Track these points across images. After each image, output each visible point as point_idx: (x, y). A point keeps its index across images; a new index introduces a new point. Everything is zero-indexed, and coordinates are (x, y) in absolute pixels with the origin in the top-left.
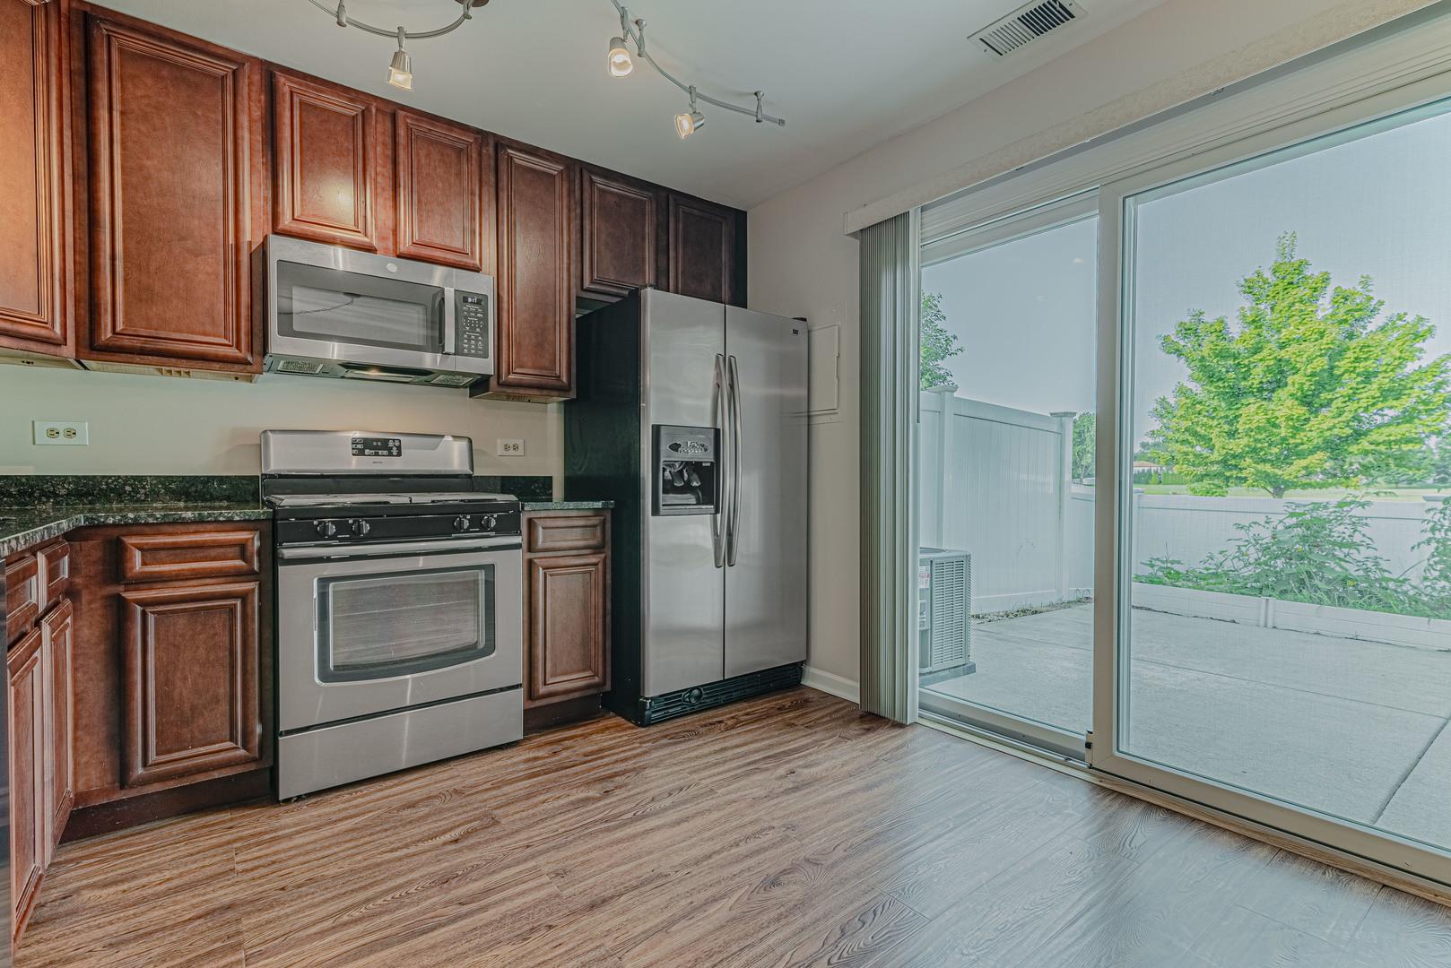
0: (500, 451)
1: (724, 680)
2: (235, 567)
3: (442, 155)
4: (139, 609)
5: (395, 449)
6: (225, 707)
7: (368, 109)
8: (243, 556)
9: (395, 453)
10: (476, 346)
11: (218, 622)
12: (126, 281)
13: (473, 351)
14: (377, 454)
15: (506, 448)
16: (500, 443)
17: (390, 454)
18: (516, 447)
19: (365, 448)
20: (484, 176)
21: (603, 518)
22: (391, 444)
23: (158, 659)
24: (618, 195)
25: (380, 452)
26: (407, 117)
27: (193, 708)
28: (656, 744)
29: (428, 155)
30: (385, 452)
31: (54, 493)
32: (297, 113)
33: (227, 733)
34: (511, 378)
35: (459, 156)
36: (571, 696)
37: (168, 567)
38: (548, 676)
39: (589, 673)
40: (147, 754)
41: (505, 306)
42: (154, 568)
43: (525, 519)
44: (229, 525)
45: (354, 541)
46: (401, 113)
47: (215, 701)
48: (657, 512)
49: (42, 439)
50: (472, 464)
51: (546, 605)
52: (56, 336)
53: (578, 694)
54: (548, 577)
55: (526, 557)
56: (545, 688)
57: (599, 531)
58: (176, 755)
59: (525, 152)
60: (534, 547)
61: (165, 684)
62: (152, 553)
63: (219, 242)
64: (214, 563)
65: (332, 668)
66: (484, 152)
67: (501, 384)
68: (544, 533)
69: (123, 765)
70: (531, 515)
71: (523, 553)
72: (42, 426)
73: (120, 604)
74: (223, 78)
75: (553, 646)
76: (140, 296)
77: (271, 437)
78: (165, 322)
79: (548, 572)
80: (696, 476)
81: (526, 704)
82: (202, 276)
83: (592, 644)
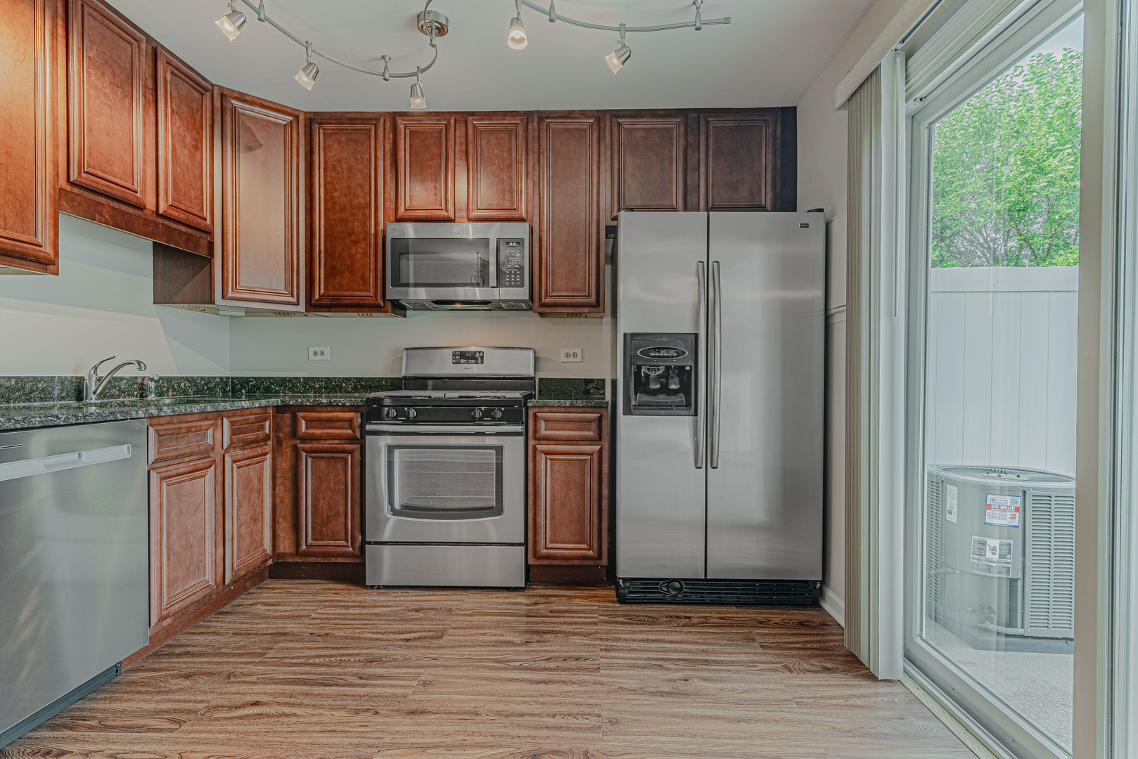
0: (563, 358)
1: (706, 580)
2: (347, 434)
3: (498, 139)
4: (304, 454)
5: (480, 358)
6: (342, 520)
7: (449, 123)
8: (351, 427)
9: (479, 362)
10: (515, 279)
11: (340, 466)
12: (325, 264)
13: (513, 283)
14: (468, 363)
15: (568, 355)
16: (563, 352)
17: (477, 363)
18: (575, 355)
19: (461, 358)
20: (530, 146)
21: (598, 415)
22: (477, 355)
23: (312, 485)
24: (645, 130)
25: (470, 361)
26: (474, 120)
27: (328, 517)
28: (611, 619)
29: (488, 143)
30: (473, 361)
31: (313, 387)
32: (408, 139)
33: (342, 535)
34: (548, 300)
35: (510, 137)
36: (571, 563)
37: (318, 431)
38: (548, 542)
39: (584, 546)
40: (307, 538)
41: (544, 244)
42: (311, 431)
43: (531, 413)
44: (344, 408)
45: (409, 421)
46: (470, 118)
47: (338, 514)
48: (627, 412)
49: (312, 357)
50: (535, 370)
51: (546, 484)
52: (294, 300)
53: (576, 562)
54: (548, 461)
55: (531, 443)
56: (545, 551)
57: (594, 426)
58: (320, 543)
59: (561, 118)
60: (538, 436)
61: (315, 500)
62: (310, 423)
63: (367, 233)
64: (338, 431)
65: (397, 506)
66: (530, 127)
67: (542, 305)
68: (545, 425)
69: (297, 544)
70: (536, 410)
71: (522, 439)
72: (311, 350)
73: (296, 450)
74: (370, 131)
75: (553, 518)
76: (331, 273)
77: (405, 353)
78: (341, 287)
79: (548, 457)
80: (676, 379)
81: (531, 561)
82: (359, 256)
83: (587, 522)
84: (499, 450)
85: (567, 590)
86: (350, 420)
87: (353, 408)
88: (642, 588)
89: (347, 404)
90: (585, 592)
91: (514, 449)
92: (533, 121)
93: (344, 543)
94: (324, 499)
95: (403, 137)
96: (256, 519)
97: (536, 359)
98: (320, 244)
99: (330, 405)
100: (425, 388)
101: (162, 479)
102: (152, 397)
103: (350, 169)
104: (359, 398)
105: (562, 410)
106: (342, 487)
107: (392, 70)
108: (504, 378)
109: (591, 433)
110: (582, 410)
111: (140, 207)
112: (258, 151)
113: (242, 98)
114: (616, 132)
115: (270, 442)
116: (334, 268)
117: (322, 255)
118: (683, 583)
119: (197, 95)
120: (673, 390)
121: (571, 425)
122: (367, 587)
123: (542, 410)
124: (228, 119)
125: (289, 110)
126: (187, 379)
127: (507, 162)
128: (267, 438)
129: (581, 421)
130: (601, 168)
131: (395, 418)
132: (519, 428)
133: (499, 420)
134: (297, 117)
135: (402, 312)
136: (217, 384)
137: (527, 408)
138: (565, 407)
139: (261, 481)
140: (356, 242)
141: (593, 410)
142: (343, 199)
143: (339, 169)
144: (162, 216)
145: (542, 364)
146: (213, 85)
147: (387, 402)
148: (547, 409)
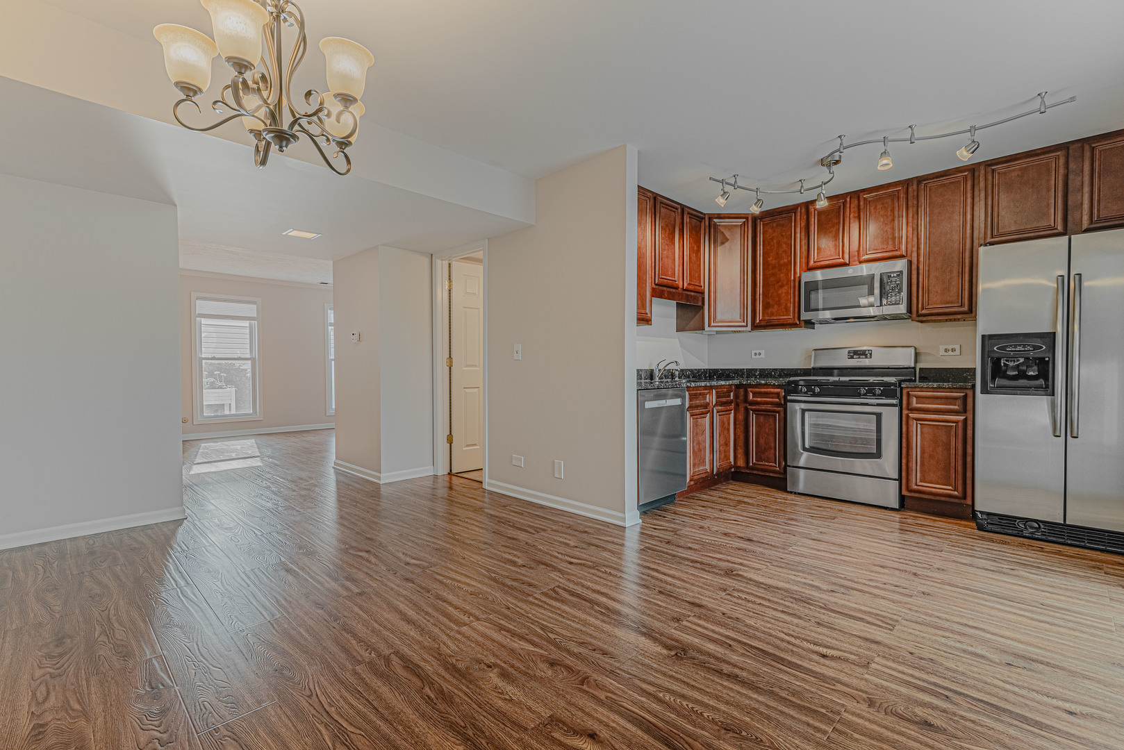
0: (942, 352)
1: (1065, 525)
2: (777, 402)
3: (883, 204)
4: (751, 412)
5: (869, 355)
6: (773, 451)
7: (846, 201)
8: (778, 397)
9: (868, 357)
10: (896, 299)
11: (771, 420)
12: (763, 302)
13: (894, 302)
14: (859, 358)
15: (946, 350)
16: (942, 348)
17: (866, 358)
18: (953, 350)
19: (854, 355)
20: (910, 203)
21: (963, 394)
22: (867, 352)
23: (756, 430)
24: (1020, 169)
25: (861, 357)
26: (865, 194)
27: (765, 448)
29: (876, 208)
30: (864, 357)
31: (755, 374)
32: (816, 217)
33: (773, 460)
34: (924, 312)
35: (893, 200)
36: (938, 498)
37: (759, 399)
38: (918, 481)
39: (950, 488)
40: (753, 460)
41: (921, 271)
42: (755, 399)
43: (905, 392)
44: (774, 386)
45: (814, 395)
46: (861, 194)
47: (770, 448)
48: (985, 390)
49: (753, 356)
50: (916, 361)
51: (917, 441)
52: (745, 324)
53: (943, 499)
54: (919, 425)
55: (905, 412)
56: (916, 487)
57: (959, 402)
58: (760, 463)
59: (936, 178)
60: (910, 407)
61: (757, 438)
62: (755, 394)
63: (789, 280)
64: (771, 400)
65: (807, 446)
66: (910, 189)
67: (919, 315)
68: (916, 400)
69: (747, 461)
70: (909, 390)
71: (897, 409)
72: (753, 352)
73: (747, 410)
74: (791, 217)
75: (922, 464)
76: (766, 306)
77: (813, 352)
78: (772, 314)
79: (918, 422)
80: (1035, 368)
81: (905, 492)
82: (783, 295)
83: (953, 471)
84: (879, 416)
85: (935, 517)
86: (778, 394)
87: (780, 387)
88: (999, 522)
89: (776, 384)
90: (950, 520)
91: (891, 417)
92: (912, 185)
93: (774, 465)
94: (762, 438)
95: (813, 216)
96: (727, 444)
97: (917, 354)
98: (760, 290)
99: (766, 384)
100: (832, 375)
101: (691, 416)
102: (677, 379)
103: (778, 243)
104: (782, 381)
105: (931, 390)
106: (773, 432)
107: (806, 186)
108: (888, 368)
109: (956, 407)
110: (948, 390)
111: (677, 288)
112: (726, 244)
113: (719, 216)
114: (990, 177)
115: (733, 404)
116: (768, 303)
117: (761, 296)
118: (1041, 524)
119: (698, 223)
120: (1031, 376)
121: (939, 401)
122: (788, 492)
123: (914, 390)
124: (712, 230)
125: (743, 216)
126: (689, 370)
127: (890, 218)
128: (731, 402)
129: (947, 398)
130: (975, 208)
131: (805, 393)
132: (894, 402)
133: (879, 395)
134: (747, 218)
135: (811, 326)
136: (702, 373)
137: (902, 389)
138: (933, 388)
139: (729, 424)
140: (782, 287)
141: (958, 390)
142: (774, 261)
143: (772, 244)
144: (686, 290)
145: (922, 358)
146: (705, 214)
147: (802, 383)
148: (918, 389)
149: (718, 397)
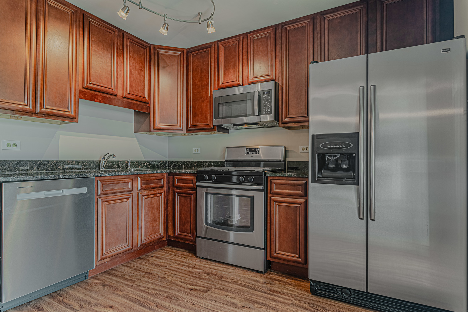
0: (301, 151)
1: (367, 292)
2: (191, 186)
3: (262, 42)
4: (177, 194)
5: (258, 151)
6: (189, 224)
7: (240, 39)
8: (192, 183)
9: (257, 153)
10: (268, 110)
11: (189, 200)
12: (192, 112)
13: (267, 113)
14: (252, 154)
15: (303, 149)
16: (300, 147)
17: (256, 154)
18: (307, 149)
19: (249, 152)
20: (277, 42)
21: (305, 182)
22: (257, 150)
23: (179, 208)
24: (340, 18)
25: (253, 153)
26: (250, 35)
27: (185, 222)
29: (257, 45)
30: (255, 153)
31: (194, 165)
32: (223, 51)
33: (190, 232)
34: (286, 120)
35: (267, 39)
36: (289, 263)
37: (181, 184)
38: (277, 250)
39: (296, 255)
40: (177, 231)
41: (284, 91)
42: (179, 184)
43: (269, 179)
44: (190, 175)
45: (214, 182)
46: (249, 35)
47: (188, 222)
48: (314, 181)
49: (194, 152)
50: (285, 156)
51: (276, 218)
52: (181, 128)
53: (293, 264)
54: (277, 206)
55: (269, 195)
56: (275, 254)
57: (301, 188)
58: (182, 233)
59: (292, 23)
60: (272, 192)
61: (180, 214)
62: (179, 180)
63: (207, 97)
64: (188, 185)
65: (210, 221)
66: (277, 32)
67: (283, 123)
68: (276, 186)
69: (174, 233)
70: (271, 178)
71: (263, 193)
72: (194, 149)
73: (174, 193)
74: (208, 51)
75: (279, 237)
76: (195, 115)
77: (227, 149)
78: (198, 121)
79: (277, 204)
80: (347, 162)
81: (269, 258)
82: (204, 107)
83: (298, 242)
84: (252, 198)
85: (288, 278)
86: (192, 180)
87: (193, 175)
88: (325, 288)
89: (191, 173)
90: (296, 282)
91: (259, 198)
92: (279, 29)
93: (189, 235)
94: (183, 214)
95: (221, 51)
96: (155, 220)
97: (286, 152)
98: (191, 104)
99: (185, 173)
101: (103, 202)
102: (129, 168)
103: (201, 69)
104: (193, 170)
105: (285, 178)
106: (189, 210)
107: (203, 18)
109: (300, 192)
110: (295, 179)
111: (116, 95)
112: (167, 68)
113: (162, 48)
114: (323, 23)
115: (165, 188)
116: (195, 113)
117: (191, 108)
118: (351, 291)
119: (142, 49)
120: (344, 168)
121: (289, 187)
122: (197, 257)
123: (275, 178)
124: (156, 57)
125: (180, 49)
126: (148, 161)
127: (266, 52)
128: (162, 187)
129: (294, 185)
130: (315, 45)
131: (208, 180)
132: (261, 187)
133: (252, 183)
134: (183, 52)
135: (227, 131)
136: (161, 163)
137: (267, 177)
138: (285, 177)
139: (158, 204)
140: (203, 101)
141: (302, 179)
142: (199, 83)
143: (198, 70)
144: (125, 98)
145: (289, 154)
146: (150, 45)
148: (277, 178)
149: (142, 183)
